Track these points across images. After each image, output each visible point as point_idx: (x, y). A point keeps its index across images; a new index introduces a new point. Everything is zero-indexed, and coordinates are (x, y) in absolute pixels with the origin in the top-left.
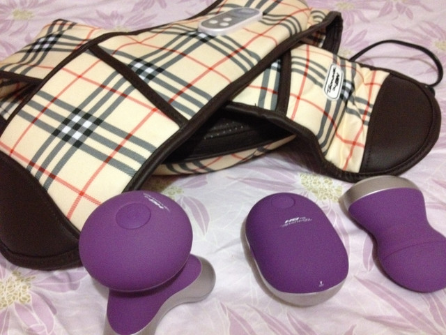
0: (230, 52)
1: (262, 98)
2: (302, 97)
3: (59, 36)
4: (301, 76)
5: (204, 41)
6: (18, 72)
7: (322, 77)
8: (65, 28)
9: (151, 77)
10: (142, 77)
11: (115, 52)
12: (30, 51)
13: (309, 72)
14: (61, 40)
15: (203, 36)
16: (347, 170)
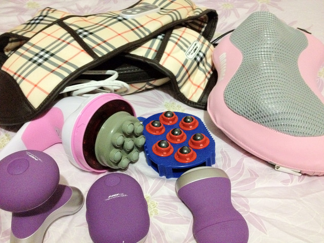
0: (133, 27)
1: (148, 53)
2: (171, 55)
3: (45, 16)
4: (174, 44)
5: (120, 20)
6: (19, 34)
7: (187, 46)
8: (50, 12)
9: (85, 36)
10: (81, 36)
11: (71, 24)
12: (28, 24)
13: (179, 43)
14: (46, 18)
15: (120, 18)
16: (191, 100)
